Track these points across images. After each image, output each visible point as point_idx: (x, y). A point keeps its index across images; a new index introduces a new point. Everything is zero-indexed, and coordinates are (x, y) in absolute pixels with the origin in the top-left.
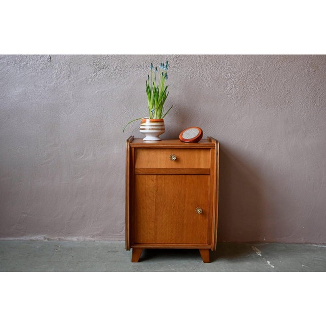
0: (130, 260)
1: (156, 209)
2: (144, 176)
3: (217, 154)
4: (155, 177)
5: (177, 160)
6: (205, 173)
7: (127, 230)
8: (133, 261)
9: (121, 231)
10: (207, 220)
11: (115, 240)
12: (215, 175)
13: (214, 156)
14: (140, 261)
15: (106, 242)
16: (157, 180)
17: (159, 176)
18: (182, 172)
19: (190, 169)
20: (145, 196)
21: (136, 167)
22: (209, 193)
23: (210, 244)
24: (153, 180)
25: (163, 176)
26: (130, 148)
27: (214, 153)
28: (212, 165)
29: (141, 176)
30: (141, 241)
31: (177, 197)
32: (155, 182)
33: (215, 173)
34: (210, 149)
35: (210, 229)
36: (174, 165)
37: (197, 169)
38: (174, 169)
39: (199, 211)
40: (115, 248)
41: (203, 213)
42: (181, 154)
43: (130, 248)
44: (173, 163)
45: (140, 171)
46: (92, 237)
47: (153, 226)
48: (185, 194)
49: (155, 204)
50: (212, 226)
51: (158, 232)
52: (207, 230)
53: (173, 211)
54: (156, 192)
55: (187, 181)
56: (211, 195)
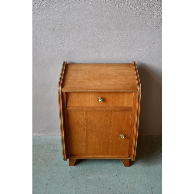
1: (87, 134)
3: (139, 97)
4: (85, 112)
5: (104, 100)
8: (70, 165)
10: (129, 141)
12: (136, 110)
13: (136, 98)
14: (75, 165)
16: (86, 114)
17: (89, 112)
18: (108, 109)
19: (115, 107)
20: (77, 125)
21: (68, 106)
22: (131, 124)
23: (130, 156)
24: (83, 115)
25: (92, 112)
26: (62, 93)
27: (136, 96)
28: (134, 105)
29: (72, 112)
30: (76, 152)
31: (103, 126)
32: (85, 116)
34: (133, 93)
35: (130, 147)
36: (101, 105)
37: (121, 107)
38: (101, 107)
41: (125, 138)
43: (67, 158)
45: (71, 109)
46: (38, 133)
47: (84, 144)
48: (110, 124)
49: (85, 131)
50: (132, 145)
51: (89, 148)
52: (128, 147)
53: (101, 135)
54: (86, 122)
55: (112, 115)
56: (133, 125)
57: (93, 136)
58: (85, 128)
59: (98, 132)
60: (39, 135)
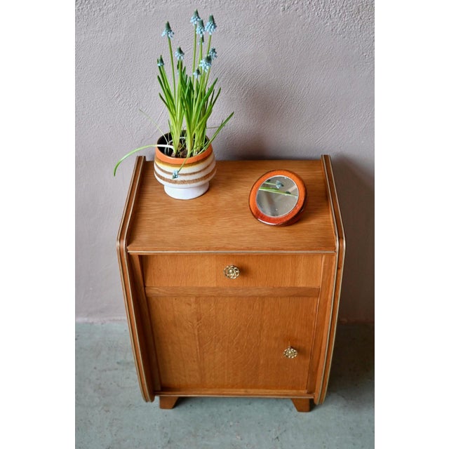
1: (200, 346)
8: (162, 407)
10: (308, 361)
16: (196, 302)
18: (255, 293)
20: (175, 325)
21: (147, 285)
22: (314, 324)
23: (311, 392)
24: (189, 304)
27: (331, 265)
28: (326, 283)
31: (243, 329)
32: (194, 306)
36: (237, 282)
37: (291, 288)
38: (236, 288)
46: (88, 316)
47: (196, 367)
48: (261, 326)
49: (197, 338)
51: (208, 375)
52: (307, 374)
53: (237, 349)
54: (198, 321)
55: (266, 306)
56: (320, 327)
57: (217, 350)
58: (196, 332)
59: (229, 343)
60: (90, 321)
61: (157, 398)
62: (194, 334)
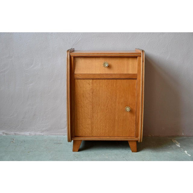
0: (72, 150)
1: (92, 108)
2: (82, 80)
3: (143, 61)
4: (91, 81)
5: (109, 67)
6: (132, 78)
7: (68, 125)
8: (74, 151)
9: (65, 128)
10: (135, 117)
11: (60, 135)
12: (141, 79)
13: (140, 63)
14: (79, 150)
15: (52, 136)
16: (92, 83)
17: (95, 80)
18: (114, 77)
19: (120, 74)
20: (83, 97)
21: (75, 73)
22: (136, 95)
23: (137, 137)
24: (89, 84)
25: (98, 80)
26: (70, 57)
27: (140, 61)
28: (139, 71)
29: (79, 80)
30: (80, 134)
31: (109, 98)
32: (91, 85)
33: (141, 77)
34: (137, 57)
35: (137, 124)
36: (107, 71)
37: (126, 74)
38: (107, 74)
39: (128, 109)
40: (60, 140)
41: (131, 111)
42: (113, 62)
43: (71, 140)
44: (106, 69)
45: (78, 76)
47: (90, 122)
48: (116, 96)
49: (91, 104)
50: (138, 121)
51: (94, 127)
52: (134, 125)
53: (107, 110)
54: (92, 93)
55: (118, 84)
56: (138, 95)
57: (99, 111)
58: (91, 100)
59: (104, 106)
61: (72, 141)
62: (90, 101)
